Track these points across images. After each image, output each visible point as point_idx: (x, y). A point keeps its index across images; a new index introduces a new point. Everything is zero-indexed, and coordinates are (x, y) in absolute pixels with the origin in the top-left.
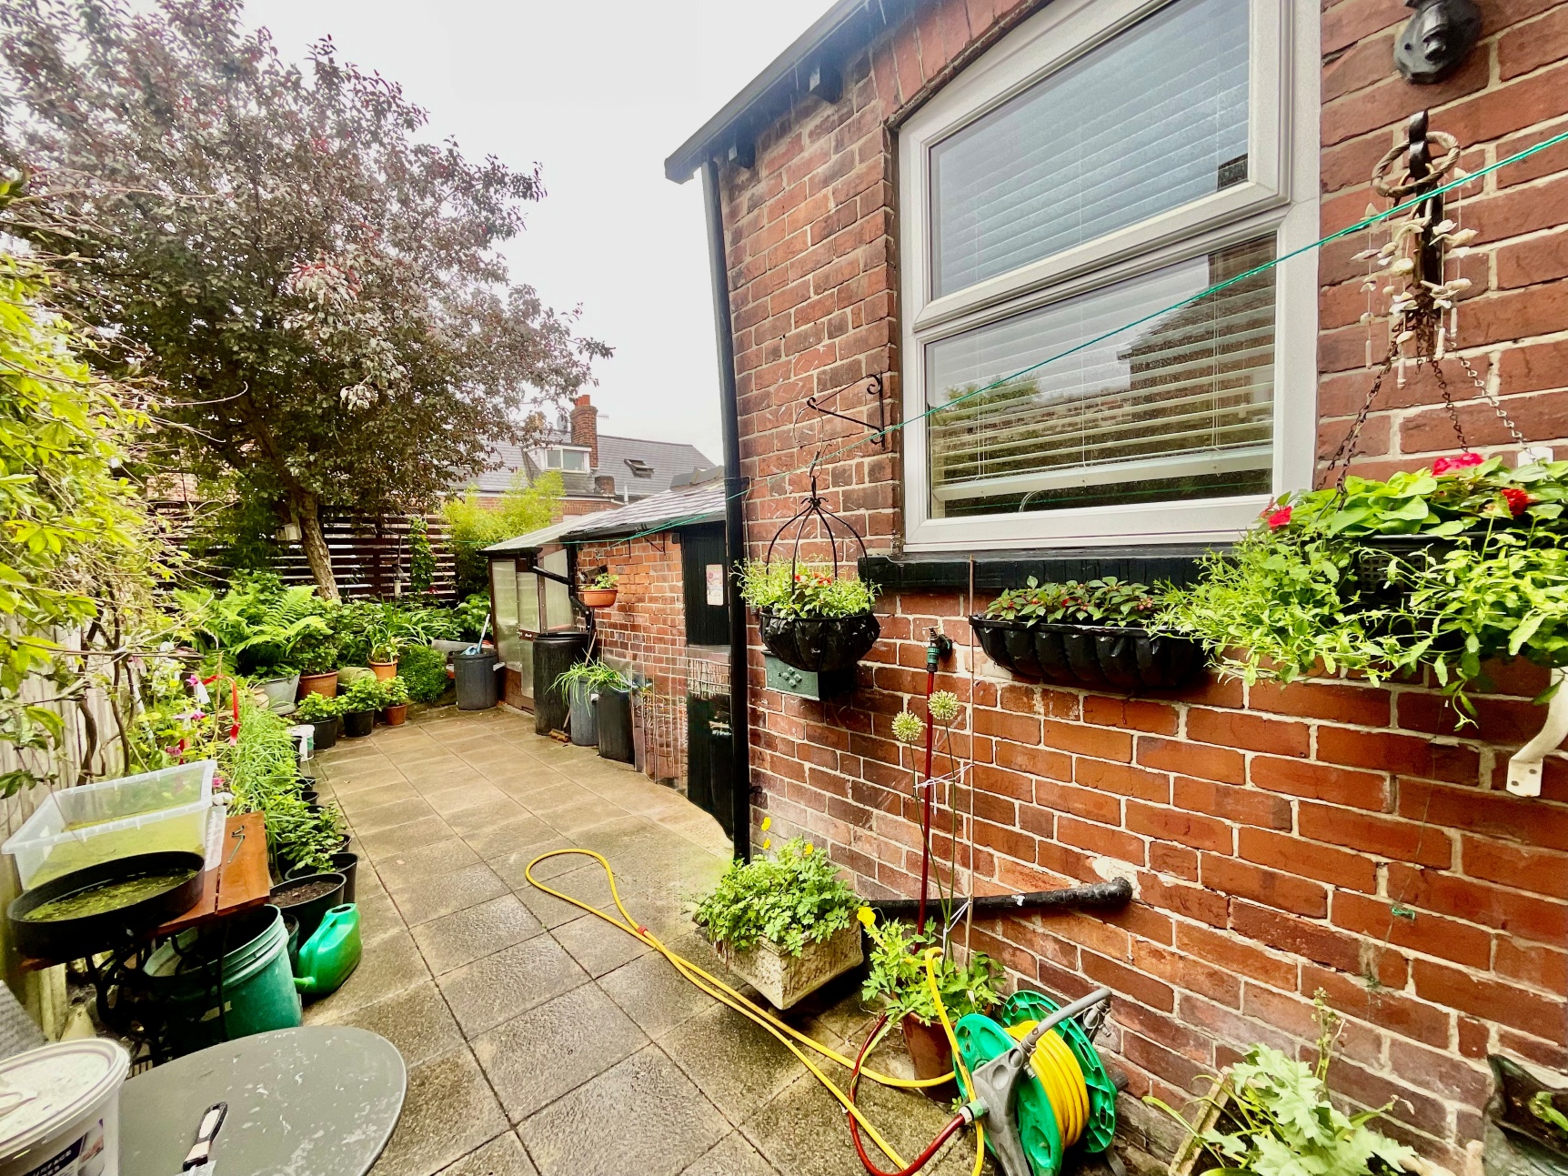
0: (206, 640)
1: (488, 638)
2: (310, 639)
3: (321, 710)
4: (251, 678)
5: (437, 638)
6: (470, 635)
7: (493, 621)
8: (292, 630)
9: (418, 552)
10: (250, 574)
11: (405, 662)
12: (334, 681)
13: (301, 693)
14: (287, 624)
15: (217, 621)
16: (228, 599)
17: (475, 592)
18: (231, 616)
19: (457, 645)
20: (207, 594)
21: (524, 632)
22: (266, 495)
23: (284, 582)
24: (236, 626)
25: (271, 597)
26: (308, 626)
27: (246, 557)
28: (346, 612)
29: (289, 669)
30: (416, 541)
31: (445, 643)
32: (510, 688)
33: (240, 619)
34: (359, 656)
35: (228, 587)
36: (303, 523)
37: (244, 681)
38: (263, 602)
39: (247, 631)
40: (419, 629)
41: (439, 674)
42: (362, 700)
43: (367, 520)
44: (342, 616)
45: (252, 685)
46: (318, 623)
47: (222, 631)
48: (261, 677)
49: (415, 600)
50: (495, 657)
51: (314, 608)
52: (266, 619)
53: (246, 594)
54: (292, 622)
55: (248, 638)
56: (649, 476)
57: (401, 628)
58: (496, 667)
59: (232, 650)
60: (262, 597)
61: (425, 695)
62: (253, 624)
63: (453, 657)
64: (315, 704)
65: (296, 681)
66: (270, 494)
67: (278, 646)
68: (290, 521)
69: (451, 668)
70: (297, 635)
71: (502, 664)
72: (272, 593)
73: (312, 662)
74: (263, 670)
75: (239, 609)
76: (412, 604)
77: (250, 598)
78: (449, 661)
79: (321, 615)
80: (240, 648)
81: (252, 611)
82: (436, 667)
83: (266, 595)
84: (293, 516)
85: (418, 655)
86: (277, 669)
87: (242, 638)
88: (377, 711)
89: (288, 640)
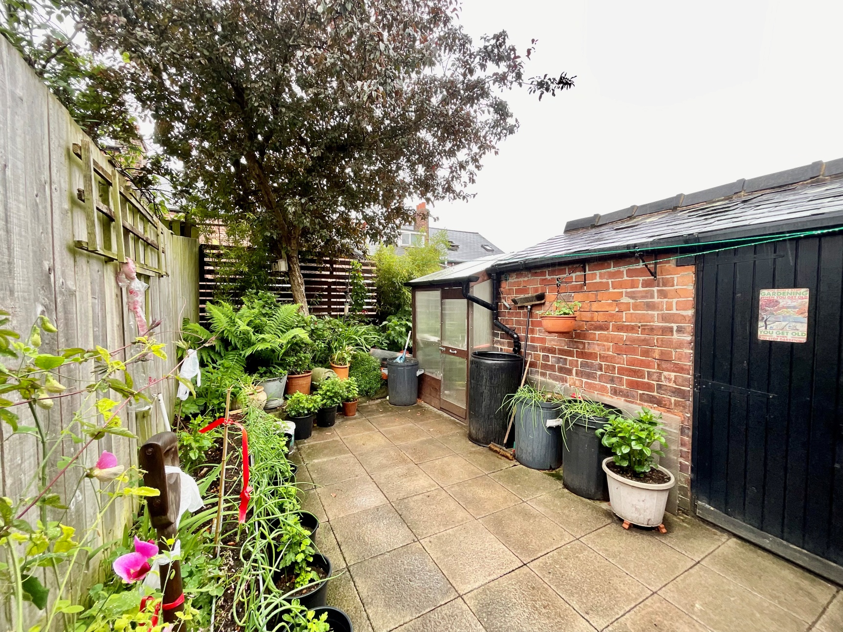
0: (225, 342)
1: (410, 350)
2: (295, 347)
3: (303, 408)
4: (256, 376)
5: (373, 347)
6: (394, 346)
7: (413, 337)
8: (284, 339)
9: (357, 284)
10: (257, 294)
11: (356, 365)
12: (309, 379)
13: (288, 390)
14: (280, 334)
15: (233, 329)
16: (241, 312)
17: (395, 314)
18: (243, 326)
19: (388, 354)
20: (228, 307)
21: (448, 348)
22: (269, 234)
23: (278, 301)
24: (245, 333)
25: (269, 312)
26: (294, 337)
27: (253, 282)
28: (320, 326)
29: (281, 370)
30: (355, 277)
31: (379, 351)
32: (427, 391)
33: (249, 328)
34: (324, 359)
35: (242, 303)
36: (289, 259)
37: (250, 379)
38: (264, 315)
39: (253, 338)
40: (363, 340)
41: (377, 375)
42: (330, 398)
43: (326, 262)
44: (317, 329)
45: (255, 383)
46: (303, 335)
47: (237, 336)
48: (261, 376)
49: (354, 319)
50: (416, 366)
51: (299, 322)
52: (267, 328)
53: (253, 308)
54: (282, 332)
55: (254, 344)
56: (456, 250)
57: (350, 338)
58: (419, 373)
59: (243, 353)
60: (264, 312)
61: (367, 392)
62: (257, 332)
63: (385, 362)
64: (299, 402)
65: (285, 379)
66: (272, 234)
67: (273, 351)
68: (281, 258)
69: (385, 371)
70: (288, 343)
71: (422, 372)
72: (270, 308)
73: (296, 364)
74: (262, 370)
75: (248, 320)
76: (352, 322)
77: (256, 311)
78: (383, 366)
79: (303, 327)
80: (249, 352)
81: (257, 321)
82: (375, 370)
83: (266, 310)
84: (283, 253)
85: (363, 360)
86: (273, 370)
87: (249, 343)
88: (339, 406)
89: (281, 346)
